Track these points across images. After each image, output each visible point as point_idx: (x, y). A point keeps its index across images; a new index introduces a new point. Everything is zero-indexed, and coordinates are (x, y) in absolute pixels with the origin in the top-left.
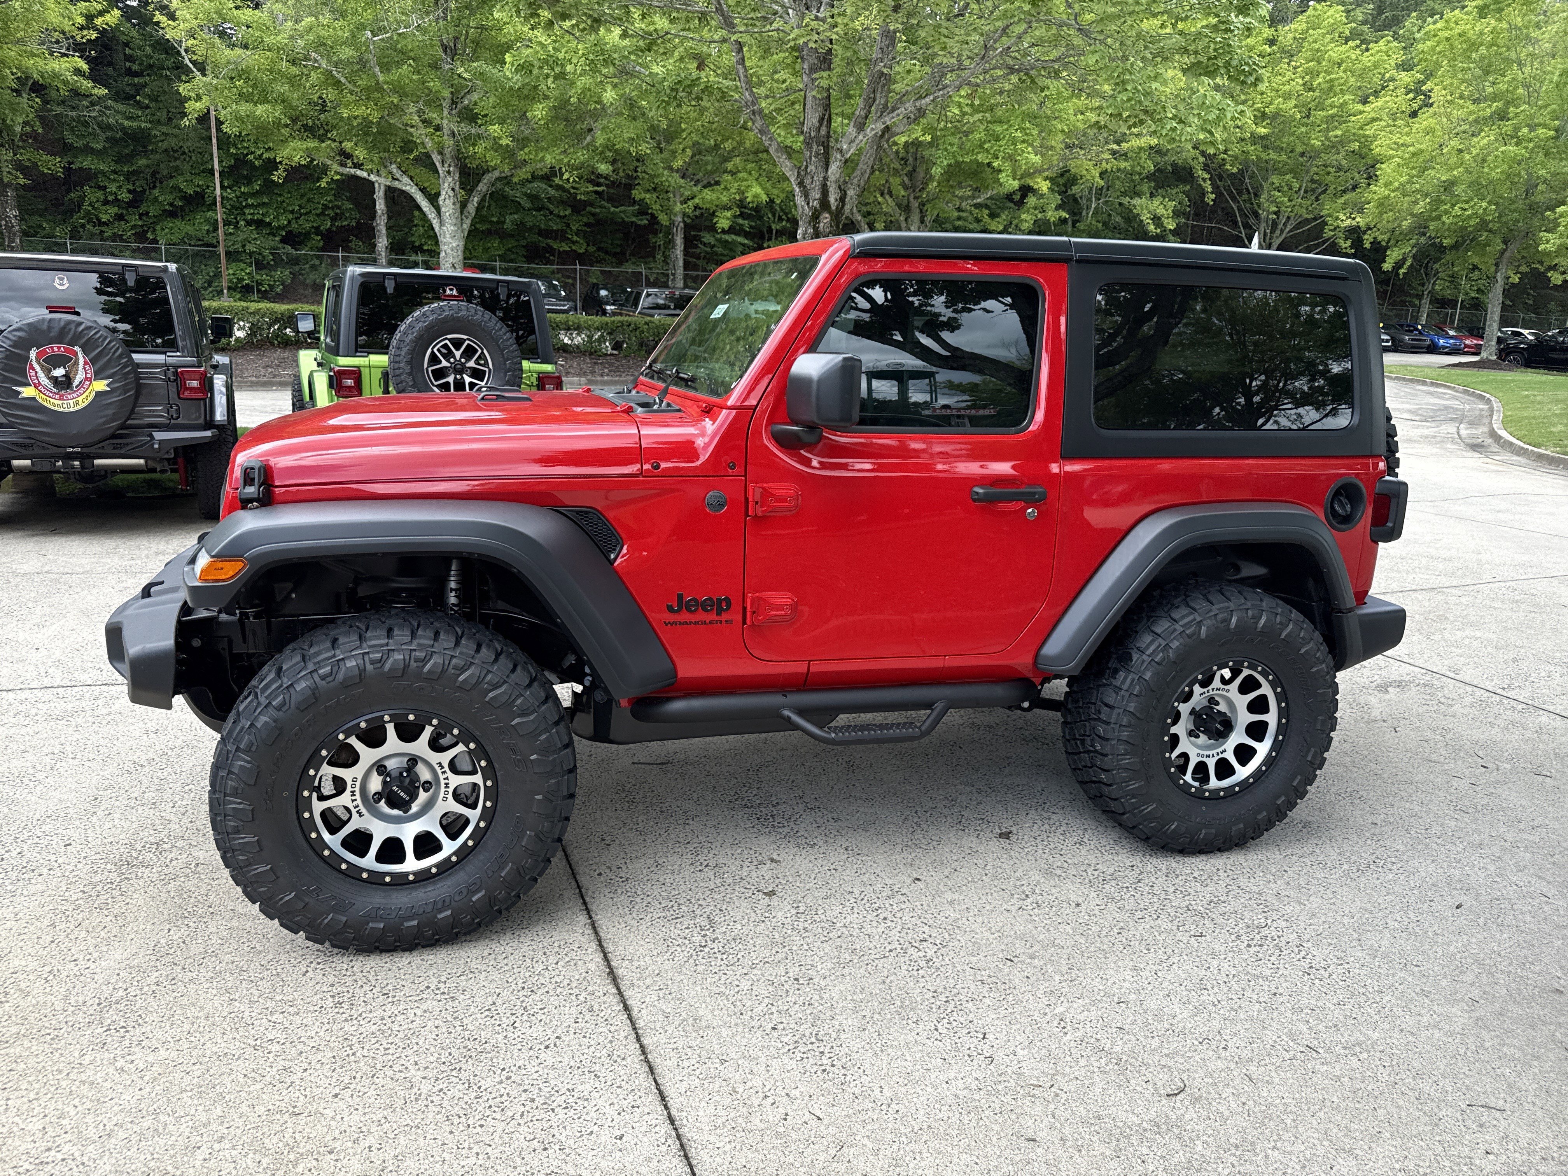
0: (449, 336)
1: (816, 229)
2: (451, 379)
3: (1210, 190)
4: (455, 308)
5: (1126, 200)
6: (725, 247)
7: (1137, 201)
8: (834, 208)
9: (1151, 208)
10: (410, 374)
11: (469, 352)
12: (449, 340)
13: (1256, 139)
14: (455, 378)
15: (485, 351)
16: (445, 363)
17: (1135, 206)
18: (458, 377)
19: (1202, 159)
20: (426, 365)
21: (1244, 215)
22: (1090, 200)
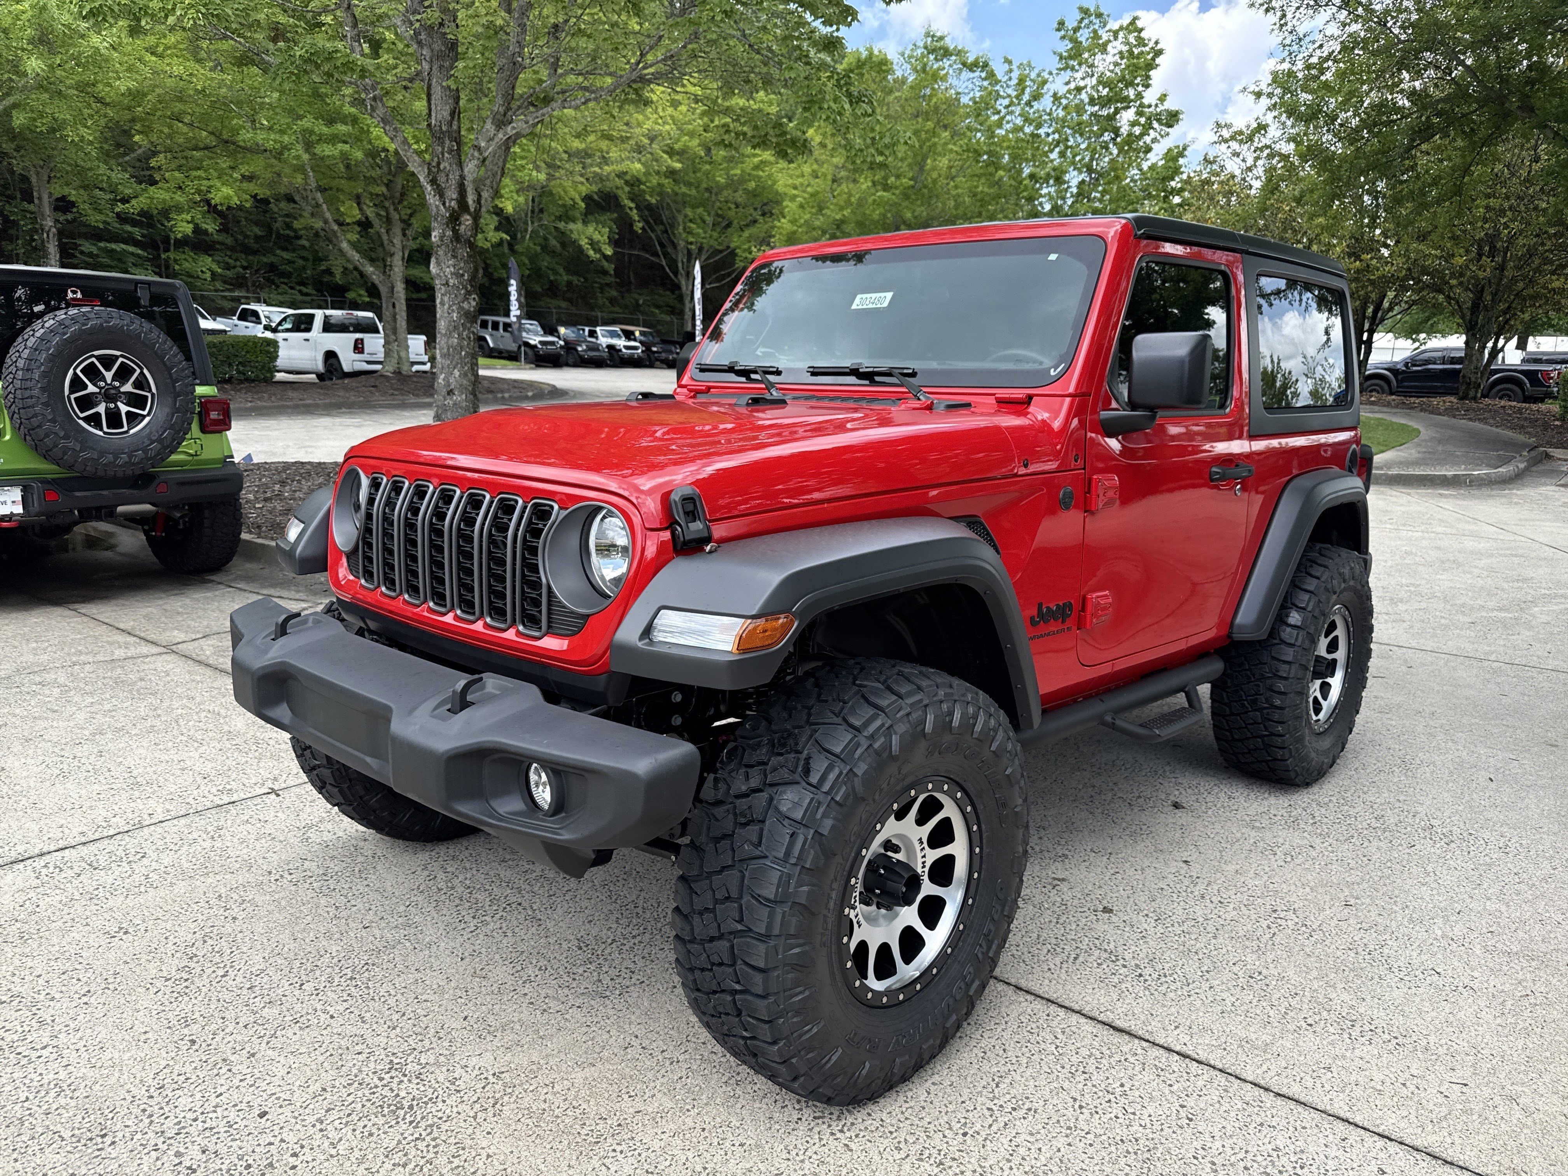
0: (96, 353)
1: (455, 232)
2: (101, 409)
3: (637, 218)
4: (104, 315)
5: (561, 225)
6: (112, 258)
7: (572, 226)
8: (472, 210)
9: (588, 234)
10: (46, 405)
11: (124, 373)
12: (98, 358)
13: (671, 173)
14: (107, 408)
15: (145, 371)
16: (91, 388)
17: (571, 231)
18: (112, 406)
19: (627, 189)
20: (67, 392)
21: (662, 245)
22: (526, 223)
